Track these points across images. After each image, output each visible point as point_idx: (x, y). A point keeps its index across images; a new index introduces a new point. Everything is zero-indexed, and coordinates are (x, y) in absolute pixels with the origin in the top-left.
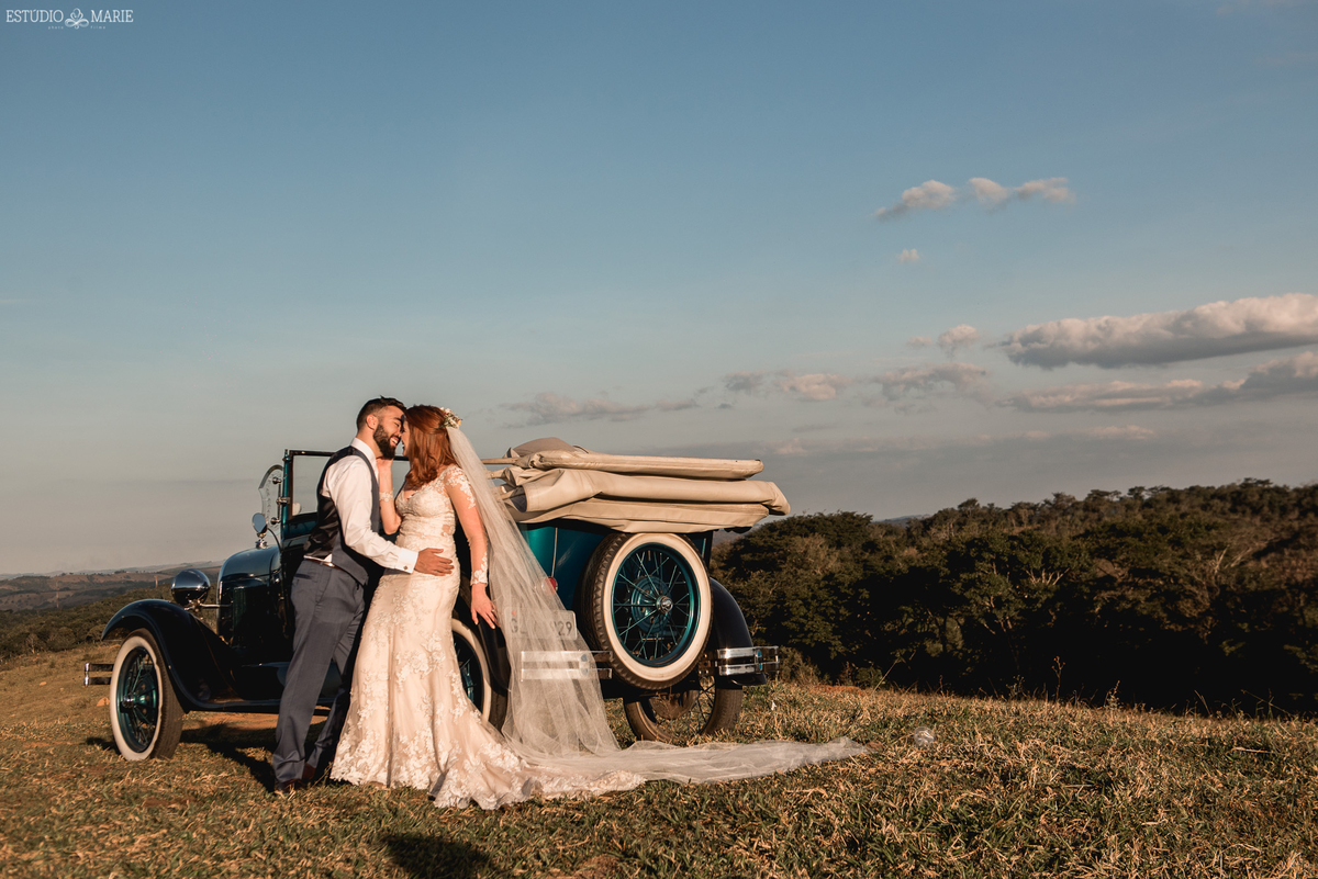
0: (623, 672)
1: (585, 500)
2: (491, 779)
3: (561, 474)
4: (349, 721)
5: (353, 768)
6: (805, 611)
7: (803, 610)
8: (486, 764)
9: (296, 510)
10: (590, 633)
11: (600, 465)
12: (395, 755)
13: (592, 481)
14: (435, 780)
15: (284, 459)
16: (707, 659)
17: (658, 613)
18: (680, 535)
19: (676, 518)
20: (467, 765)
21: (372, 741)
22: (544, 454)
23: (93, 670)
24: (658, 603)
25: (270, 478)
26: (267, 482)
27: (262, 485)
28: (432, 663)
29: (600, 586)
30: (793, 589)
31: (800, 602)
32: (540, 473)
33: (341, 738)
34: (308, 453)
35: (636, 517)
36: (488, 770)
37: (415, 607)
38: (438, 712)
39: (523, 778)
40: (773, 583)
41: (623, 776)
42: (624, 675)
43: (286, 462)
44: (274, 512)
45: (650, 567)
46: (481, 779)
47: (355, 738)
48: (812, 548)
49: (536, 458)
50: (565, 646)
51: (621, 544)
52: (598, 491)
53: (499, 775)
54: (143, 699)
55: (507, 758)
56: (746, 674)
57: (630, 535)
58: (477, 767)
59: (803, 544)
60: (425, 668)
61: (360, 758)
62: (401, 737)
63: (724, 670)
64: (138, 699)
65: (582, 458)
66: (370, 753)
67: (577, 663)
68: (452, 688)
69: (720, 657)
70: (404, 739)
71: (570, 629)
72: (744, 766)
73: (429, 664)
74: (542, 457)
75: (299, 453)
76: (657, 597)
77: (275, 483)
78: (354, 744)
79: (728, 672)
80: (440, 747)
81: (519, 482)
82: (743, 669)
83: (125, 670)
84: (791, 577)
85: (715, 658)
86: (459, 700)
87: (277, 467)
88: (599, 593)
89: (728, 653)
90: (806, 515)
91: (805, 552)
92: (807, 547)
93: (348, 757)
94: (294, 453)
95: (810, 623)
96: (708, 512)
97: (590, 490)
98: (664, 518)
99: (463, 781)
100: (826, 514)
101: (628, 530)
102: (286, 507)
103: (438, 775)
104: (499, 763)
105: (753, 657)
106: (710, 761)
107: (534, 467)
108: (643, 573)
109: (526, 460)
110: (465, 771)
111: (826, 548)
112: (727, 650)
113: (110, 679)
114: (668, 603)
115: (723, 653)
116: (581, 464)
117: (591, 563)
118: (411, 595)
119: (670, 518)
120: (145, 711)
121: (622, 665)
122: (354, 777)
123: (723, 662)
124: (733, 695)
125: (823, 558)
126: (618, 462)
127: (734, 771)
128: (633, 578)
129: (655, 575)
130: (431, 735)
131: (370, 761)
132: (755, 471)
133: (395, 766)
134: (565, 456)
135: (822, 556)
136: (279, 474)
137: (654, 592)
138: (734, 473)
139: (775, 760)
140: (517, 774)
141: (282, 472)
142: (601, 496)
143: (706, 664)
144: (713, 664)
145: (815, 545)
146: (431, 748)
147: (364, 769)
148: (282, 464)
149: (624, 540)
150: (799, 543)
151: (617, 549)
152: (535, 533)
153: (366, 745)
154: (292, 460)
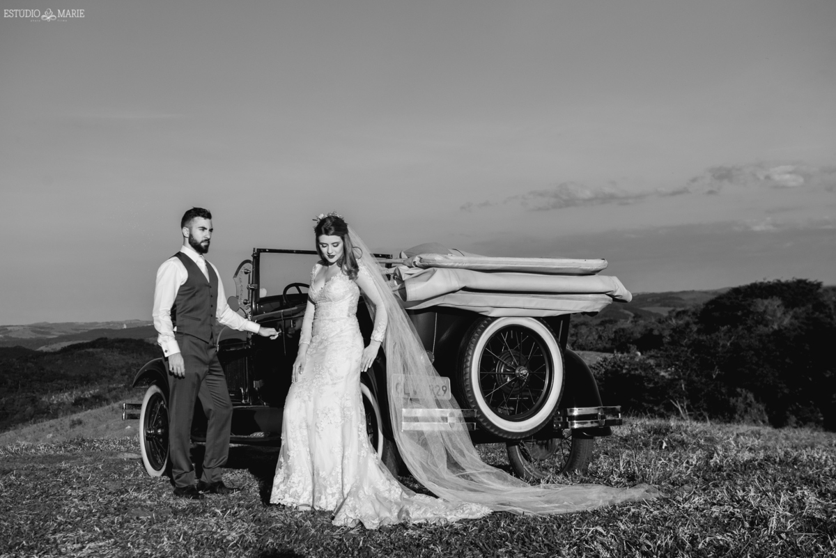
0: (487, 425)
1: (454, 292)
2: (377, 506)
3: (434, 272)
4: (281, 459)
5: (287, 495)
6: (756, 359)
7: (755, 359)
8: (376, 495)
9: (263, 293)
10: (461, 396)
11: (467, 265)
12: (316, 486)
13: (459, 278)
14: (339, 505)
15: (253, 256)
16: (560, 415)
17: (517, 380)
18: (538, 318)
19: (532, 305)
20: (361, 494)
21: (300, 474)
22: (423, 256)
23: (129, 409)
24: (517, 372)
25: (242, 270)
26: (239, 273)
27: (236, 274)
28: (344, 416)
29: (469, 358)
30: (748, 341)
31: (753, 352)
32: (421, 271)
33: (276, 472)
34: (271, 251)
35: (498, 305)
36: (377, 499)
37: (331, 374)
38: (346, 454)
39: (400, 506)
40: (730, 337)
41: (474, 507)
42: (488, 427)
43: (254, 257)
44: (245, 295)
45: (512, 343)
46: (370, 505)
47: (286, 471)
48: (770, 308)
49: (417, 259)
50: (439, 404)
51: (486, 326)
52: (463, 285)
53: (383, 503)
54: (159, 431)
55: (393, 492)
56: (592, 428)
57: (494, 319)
58: (369, 496)
59: (763, 304)
60: (339, 419)
61: (292, 487)
62: (321, 473)
63: (572, 424)
64: (156, 431)
65: (453, 259)
66: (299, 483)
67: (447, 418)
68: (359, 436)
69: (569, 414)
70: (323, 474)
71: (445, 391)
72: (565, 503)
73: (341, 417)
74: (421, 259)
75: (264, 251)
76: (516, 367)
77: (246, 273)
78: (286, 476)
79: (576, 426)
80: (345, 480)
81: (404, 277)
82: (589, 424)
83: (149, 410)
84: (746, 332)
85: (565, 415)
86: (364, 445)
87: (247, 261)
88: (468, 364)
89: (576, 412)
90: (766, 281)
91: (765, 311)
92: (767, 307)
93: (282, 487)
94: (260, 251)
95: (761, 369)
96: (559, 301)
97: (456, 284)
98: (522, 306)
99: (357, 506)
100: (783, 280)
101: (492, 314)
102: (255, 292)
103: (342, 500)
104: (386, 495)
105: (596, 415)
106: (542, 498)
107: (416, 266)
108: (506, 348)
109: (410, 260)
110: (359, 499)
111: (782, 308)
112: (575, 409)
113: (140, 415)
114: (524, 372)
115: (572, 411)
116: (450, 264)
117: (463, 341)
118: (328, 366)
119: (527, 306)
120: (161, 440)
121: (486, 420)
122: (287, 501)
123: (572, 418)
124: (585, 443)
125: (779, 316)
126: (482, 262)
127: (558, 507)
128: (498, 353)
129: (517, 349)
130: (341, 471)
131: (299, 490)
132: (599, 268)
133: (317, 495)
134: (438, 258)
135: (779, 314)
136: (249, 267)
137: (515, 363)
138: (582, 270)
139: (589, 500)
140: (396, 503)
141: (251, 266)
142: (465, 289)
143: (559, 419)
144: (564, 419)
145: (773, 305)
146: (340, 481)
147: (296, 495)
148: (251, 259)
149: (490, 323)
150: (761, 305)
151: (483, 330)
152: (421, 317)
153: (295, 478)
154: (259, 256)
